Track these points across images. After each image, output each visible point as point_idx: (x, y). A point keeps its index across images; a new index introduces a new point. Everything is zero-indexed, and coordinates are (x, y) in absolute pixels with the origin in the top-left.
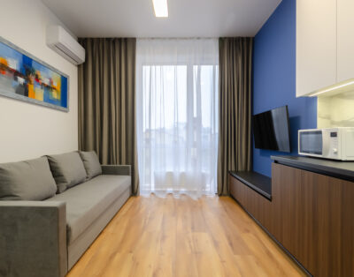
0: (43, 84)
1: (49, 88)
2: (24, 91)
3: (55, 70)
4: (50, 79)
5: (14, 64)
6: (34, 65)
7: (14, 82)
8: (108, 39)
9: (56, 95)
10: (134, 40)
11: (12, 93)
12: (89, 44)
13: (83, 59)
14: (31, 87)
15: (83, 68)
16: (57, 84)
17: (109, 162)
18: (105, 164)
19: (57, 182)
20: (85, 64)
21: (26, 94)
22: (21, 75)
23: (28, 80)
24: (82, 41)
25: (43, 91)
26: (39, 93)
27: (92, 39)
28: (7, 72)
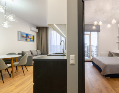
1: (30, 38)
2: (26, 40)
3: (32, 35)
5: (25, 36)
6: (28, 35)
9: (32, 39)
10: (48, 27)
12: (39, 28)
14: (28, 39)
15: (38, 33)
16: (32, 37)
20: (38, 32)
21: (27, 40)
23: (27, 38)
27: (40, 27)
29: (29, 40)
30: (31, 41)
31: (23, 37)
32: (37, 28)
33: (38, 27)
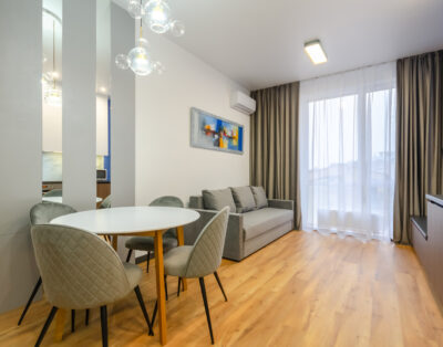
0: (228, 137)
1: (231, 138)
2: (218, 144)
3: (235, 124)
4: (232, 131)
5: (213, 127)
6: (223, 124)
7: (213, 139)
8: (275, 88)
9: (235, 143)
10: (298, 83)
11: (211, 146)
12: (259, 95)
13: (254, 109)
14: (221, 140)
15: (254, 116)
16: (236, 134)
17: (274, 197)
18: (271, 198)
19: (237, 206)
20: (256, 113)
21: (219, 145)
22: (216, 133)
23: (220, 136)
24: (254, 95)
25: (228, 141)
27: (262, 91)
28: (210, 134)
29: (225, 143)
30: (231, 147)
31: (207, 131)
32: (251, 96)
33: (257, 92)
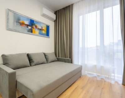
0: (38, 29)
1: (41, 30)
3: (43, 24)
4: (42, 27)
5: (27, 22)
6: (35, 22)
7: (27, 28)
9: (44, 32)
11: (26, 31)
13: (55, 19)
16: (44, 28)
22: (29, 26)
23: (32, 27)
25: (39, 31)
26: (37, 32)
28: (24, 25)
30: (41, 34)
31: (22, 24)
32: (55, 14)
33: (57, 11)
